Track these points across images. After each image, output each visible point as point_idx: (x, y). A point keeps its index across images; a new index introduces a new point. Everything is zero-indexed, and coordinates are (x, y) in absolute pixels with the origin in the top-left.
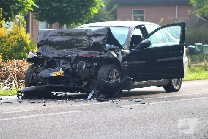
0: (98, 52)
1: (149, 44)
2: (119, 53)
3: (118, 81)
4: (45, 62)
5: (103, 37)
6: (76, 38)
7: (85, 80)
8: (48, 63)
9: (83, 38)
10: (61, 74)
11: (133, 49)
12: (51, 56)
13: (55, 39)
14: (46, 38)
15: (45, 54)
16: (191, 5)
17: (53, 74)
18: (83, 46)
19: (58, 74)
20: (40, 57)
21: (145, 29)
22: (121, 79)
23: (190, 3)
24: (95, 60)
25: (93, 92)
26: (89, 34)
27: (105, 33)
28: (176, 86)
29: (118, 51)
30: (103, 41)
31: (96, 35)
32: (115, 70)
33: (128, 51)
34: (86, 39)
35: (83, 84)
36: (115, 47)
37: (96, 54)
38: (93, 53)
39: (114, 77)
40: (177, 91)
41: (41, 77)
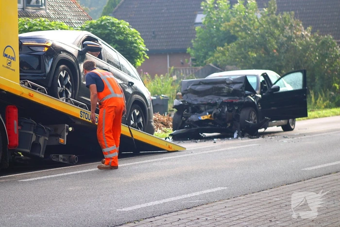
0: (238, 98)
1: (278, 88)
3: (255, 122)
4: (190, 108)
5: (241, 85)
6: (216, 86)
7: (229, 122)
8: (192, 108)
9: (223, 85)
10: (209, 118)
11: (264, 94)
12: (196, 103)
13: (199, 88)
14: (189, 87)
15: (190, 101)
17: (202, 118)
18: (224, 93)
19: (206, 117)
20: (186, 104)
21: (267, 76)
24: (236, 104)
25: (237, 132)
26: (228, 82)
27: (243, 81)
28: (292, 125)
29: (253, 96)
30: (241, 88)
31: (234, 82)
32: (253, 113)
33: (260, 96)
34: (225, 87)
35: (227, 125)
36: (251, 92)
37: (237, 100)
38: (234, 99)
39: (253, 118)
41: (192, 121)
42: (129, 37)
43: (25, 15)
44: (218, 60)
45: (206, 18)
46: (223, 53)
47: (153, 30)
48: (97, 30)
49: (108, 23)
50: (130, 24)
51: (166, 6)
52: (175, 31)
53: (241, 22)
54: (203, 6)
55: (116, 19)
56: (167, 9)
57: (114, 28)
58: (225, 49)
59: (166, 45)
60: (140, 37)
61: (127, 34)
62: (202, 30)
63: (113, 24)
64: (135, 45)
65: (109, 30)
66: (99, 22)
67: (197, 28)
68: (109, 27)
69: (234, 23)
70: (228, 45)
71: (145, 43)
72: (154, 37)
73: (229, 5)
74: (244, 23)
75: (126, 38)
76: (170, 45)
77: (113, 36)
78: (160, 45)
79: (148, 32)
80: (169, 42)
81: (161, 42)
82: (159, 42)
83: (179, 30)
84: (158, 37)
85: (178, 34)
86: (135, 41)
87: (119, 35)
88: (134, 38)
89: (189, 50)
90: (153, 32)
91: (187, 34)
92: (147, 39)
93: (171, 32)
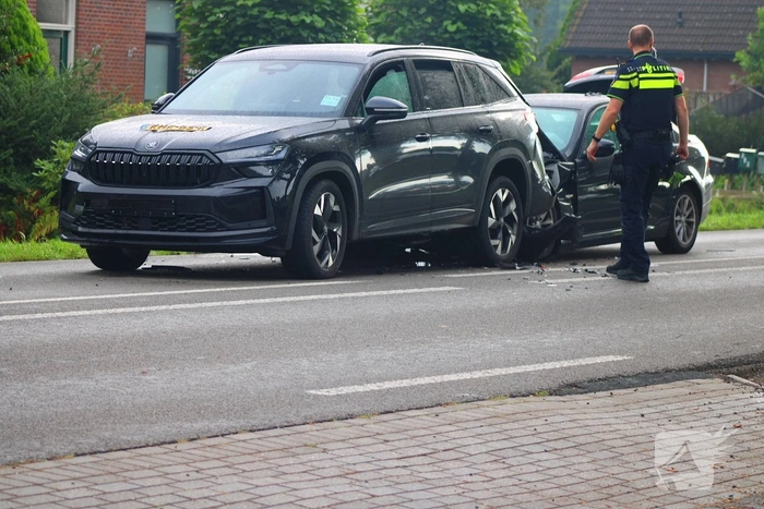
16: (738, 62)
23: (735, 60)
42: (490, 8)
47: (680, 10)
52: (727, 13)
59: (703, 43)
60: (520, 11)
61: (487, 2)
64: (502, 26)
67: (762, 10)
72: (681, 25)
75: (484, 9)
76: (713, 43)
77: (453, 4)
78: (690, 43)
79: (668, 12)
80: (712, 36)
81: (694, 36)
82: (689, 36)
83: (735, 13)
84: (687, 25)
85: (732, 21)
86: (503, 19)
87: (466, 3)
88: (506, 12)
89: (741, 55)
90: (680, 14)
91: (750, 21)
92: (666, 27)
93: (718, 17)
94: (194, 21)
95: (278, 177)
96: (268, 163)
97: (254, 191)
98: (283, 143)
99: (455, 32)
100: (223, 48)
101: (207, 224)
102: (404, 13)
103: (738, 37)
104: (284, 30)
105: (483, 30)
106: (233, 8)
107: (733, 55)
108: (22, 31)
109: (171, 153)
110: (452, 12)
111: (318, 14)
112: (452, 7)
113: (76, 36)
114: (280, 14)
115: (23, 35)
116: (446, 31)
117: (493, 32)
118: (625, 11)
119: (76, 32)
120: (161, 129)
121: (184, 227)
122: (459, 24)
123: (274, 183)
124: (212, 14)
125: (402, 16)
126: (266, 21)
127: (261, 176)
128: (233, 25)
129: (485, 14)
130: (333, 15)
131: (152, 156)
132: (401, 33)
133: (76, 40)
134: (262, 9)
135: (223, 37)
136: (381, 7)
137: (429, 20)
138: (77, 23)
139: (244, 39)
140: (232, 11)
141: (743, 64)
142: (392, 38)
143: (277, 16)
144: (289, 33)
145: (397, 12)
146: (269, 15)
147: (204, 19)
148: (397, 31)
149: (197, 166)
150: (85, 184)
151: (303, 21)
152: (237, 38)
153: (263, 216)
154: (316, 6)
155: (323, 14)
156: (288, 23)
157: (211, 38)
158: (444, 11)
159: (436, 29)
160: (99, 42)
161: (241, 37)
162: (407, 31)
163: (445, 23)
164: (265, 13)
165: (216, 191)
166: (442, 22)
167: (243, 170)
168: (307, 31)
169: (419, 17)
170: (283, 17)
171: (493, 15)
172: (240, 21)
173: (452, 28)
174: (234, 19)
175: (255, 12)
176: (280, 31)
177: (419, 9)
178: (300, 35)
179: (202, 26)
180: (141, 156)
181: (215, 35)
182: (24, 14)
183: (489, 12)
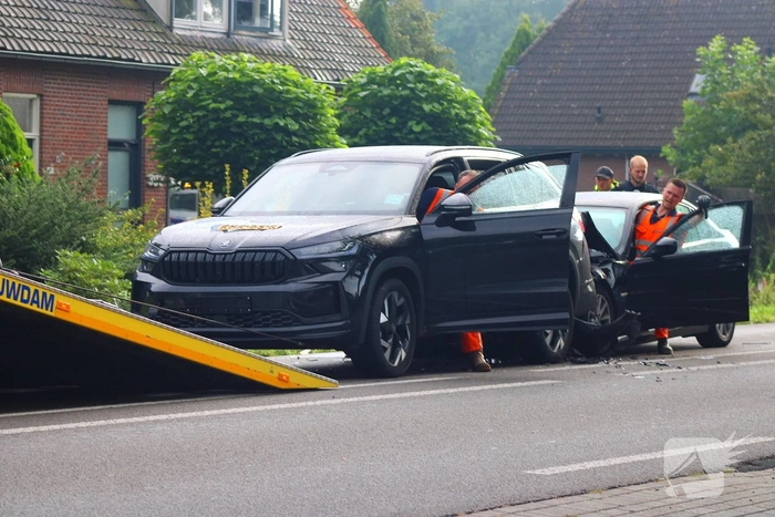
2: (609, 267)
3: (607, 320)
16: (664, 157)
22: (613, 318)
23: (661, 155)
28: (724, 334)
29: (606, 262)
32: (601, 296)
36: (599, 253)
39: (600, 312)
40: (724, 344)
42: (454, 107)
43: (228, 48)
44: (707, 175)
45: (706, 81)
46: (722, 160)
47: (598, 105)
48: (382, 88)
49: (411, 73)
50: (462, 80)
51: (631, 53)
52: (646, 108)
53: (762, 91)
54: (699, 56)
55: (430, 66)
56: (632, 61)
57: (420, 86)
58: (726, 149)
59: (624, 139)
60: (483, 109)
61: (450, 101)
62: (696, 107)
63: (420, 76)
64: (467, 126)
65: (410, 88)
66: (389, 71)
67: (687, 103)
68: (410, 82)
69: (747, 92)
70: (735, 142)
71: (493, 124)
72: (600, 120)
73: (758, 57)
74: (770, 94)
75: (448, 108)
76: (634, 139)
77: (418, 104)
78: (610, 139)
79: (587, 108)
80: (632, 131)
81: (614, 131)
82: (609, 131)
83: (655, 107)
84: (607, 119)
85: (652, 115)
86: (469, 118)
87: (431, 103)
88: (469, 111)
89: (666, 150)
90: (599, 109)
91: (671, 115)
92: (585, 123)
93: (638, 111)
94: (165, 127)
95: (351, 273)
96: (341, 259)
97: (328, 285)
98: (354, 239)
99: (420, 133)
100: (195, 153)
101: (283, 319)
102: (368, 114)
103: (660, 131)
104: (257, 134)
105: (448, 131)
106: (205, 113)
107: (660, 151)
108: (9, 140)
109: (244, 251)
110: (417, 113)
111: (290, 116)
112: (415, 107)
113: (41, 144)
114: (253, 117)
115: (11, 144)
116: (411, 131)
117: (457, 132)
118: (542, 107)
119: (41, 140)
120: (232, 229)
121: (260, 322)
122: (424, 124)
123: (347, 279)
124: (182, 120)
125: (365, 117)
126: (240, 125)
127: (334, 271)
128: (205, 130)
129: (450, 113)
130: (306, 117)
131: (226, 254)
132: (366, 134)
133: (41, 148)
134: (235, 112)
135: (196, 142)
136: (342, 108)
137: (393, 120)
138: (41, 131)
139: (217, 143)
140: (204, 116)
141: (670, 158)
142: (356, 140)
143: (250, 119)
144: (263, 137)
145: (360, 114)
146: (241, 119)
147: (175, 124)
148: (361, 133)
149: (273, 263)
150: (157, 284)
151: (277, 124)
152: (209, 143)
153: (338, 309)
154: (288, 109)
155: (296, 117)
156: (261, 126)
157: (183, 143)
158: (408, 111)
159: (400, 130)
160: (63, 149)
161: (213, 141)
162: (371, 132)
163: (410, 123)
164: (237, 116)
165: (292, 287)
166: (406, 123)
167: (316, 265)
168: (281, 134)
169: (382, 118)
170: (257, 120)
171: (457, 114)
172: (212, 125)
173: (417, 129)
174: (206, 124)
175: (228, 114)
176: (254, 134)
177: (382, 110)
178: (274, 138)
179: (173, 131)
180: (215, 254)
181: (186, 140)
182: (10, 122)
183: (453, 112)
